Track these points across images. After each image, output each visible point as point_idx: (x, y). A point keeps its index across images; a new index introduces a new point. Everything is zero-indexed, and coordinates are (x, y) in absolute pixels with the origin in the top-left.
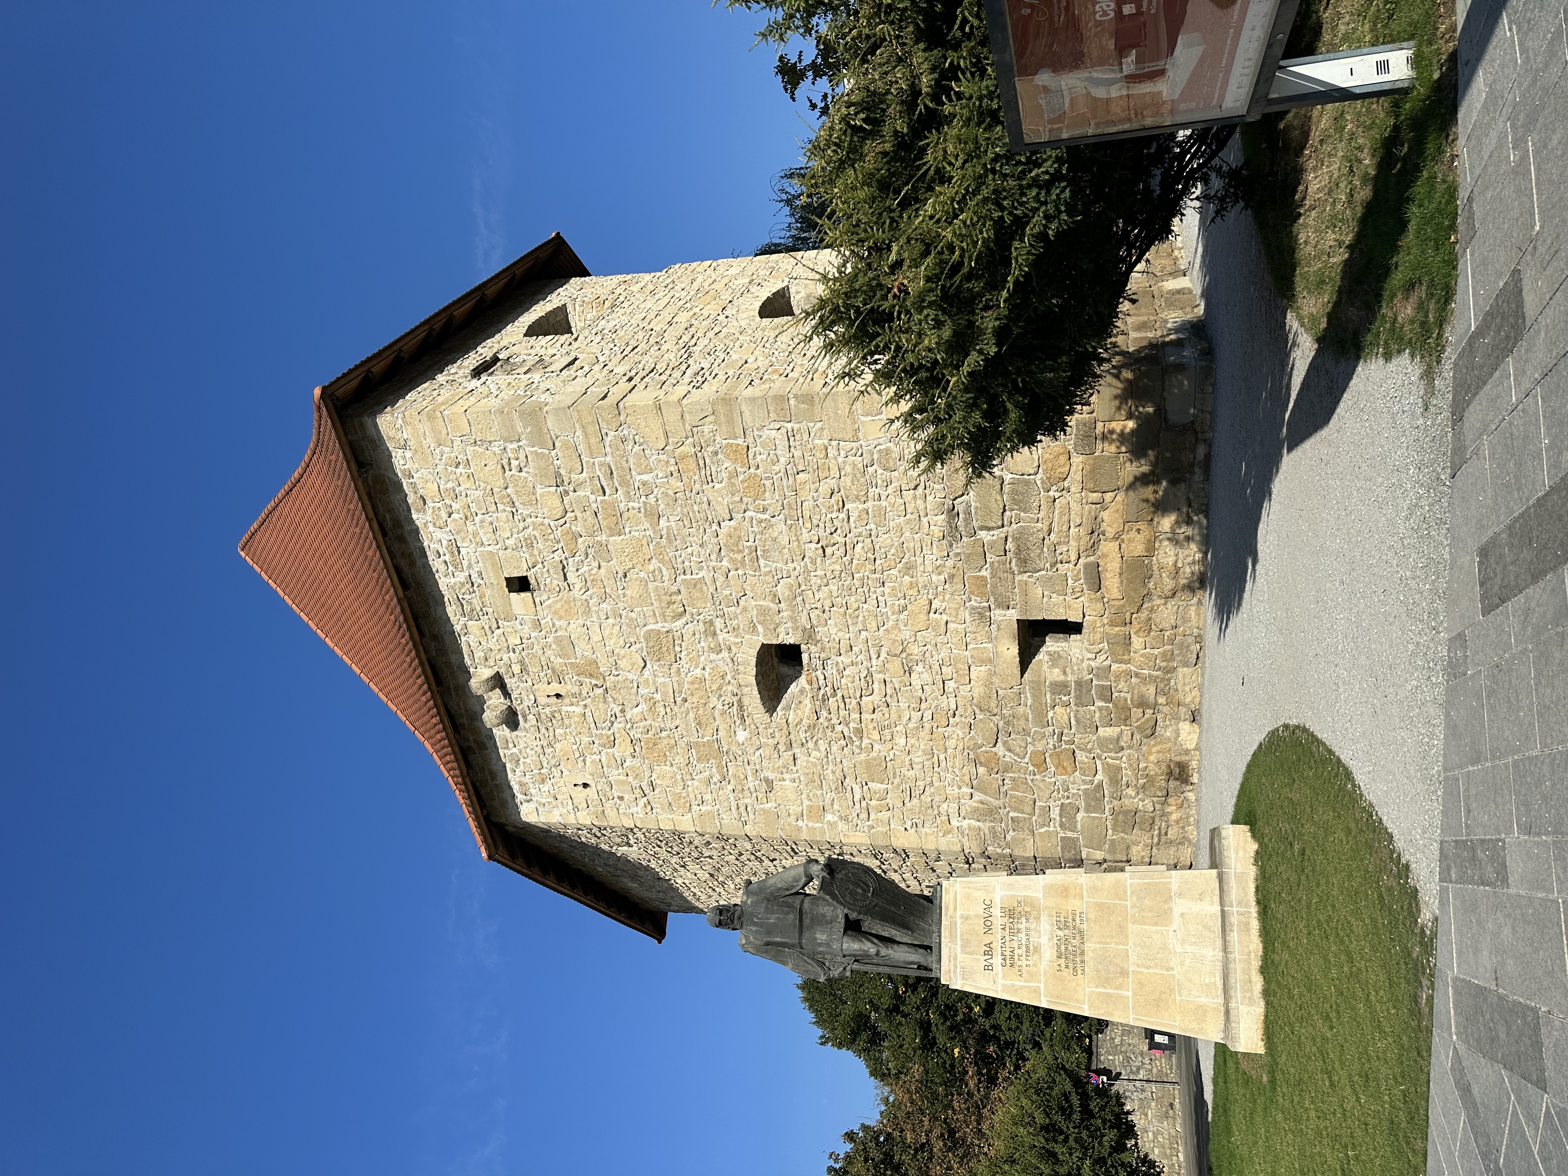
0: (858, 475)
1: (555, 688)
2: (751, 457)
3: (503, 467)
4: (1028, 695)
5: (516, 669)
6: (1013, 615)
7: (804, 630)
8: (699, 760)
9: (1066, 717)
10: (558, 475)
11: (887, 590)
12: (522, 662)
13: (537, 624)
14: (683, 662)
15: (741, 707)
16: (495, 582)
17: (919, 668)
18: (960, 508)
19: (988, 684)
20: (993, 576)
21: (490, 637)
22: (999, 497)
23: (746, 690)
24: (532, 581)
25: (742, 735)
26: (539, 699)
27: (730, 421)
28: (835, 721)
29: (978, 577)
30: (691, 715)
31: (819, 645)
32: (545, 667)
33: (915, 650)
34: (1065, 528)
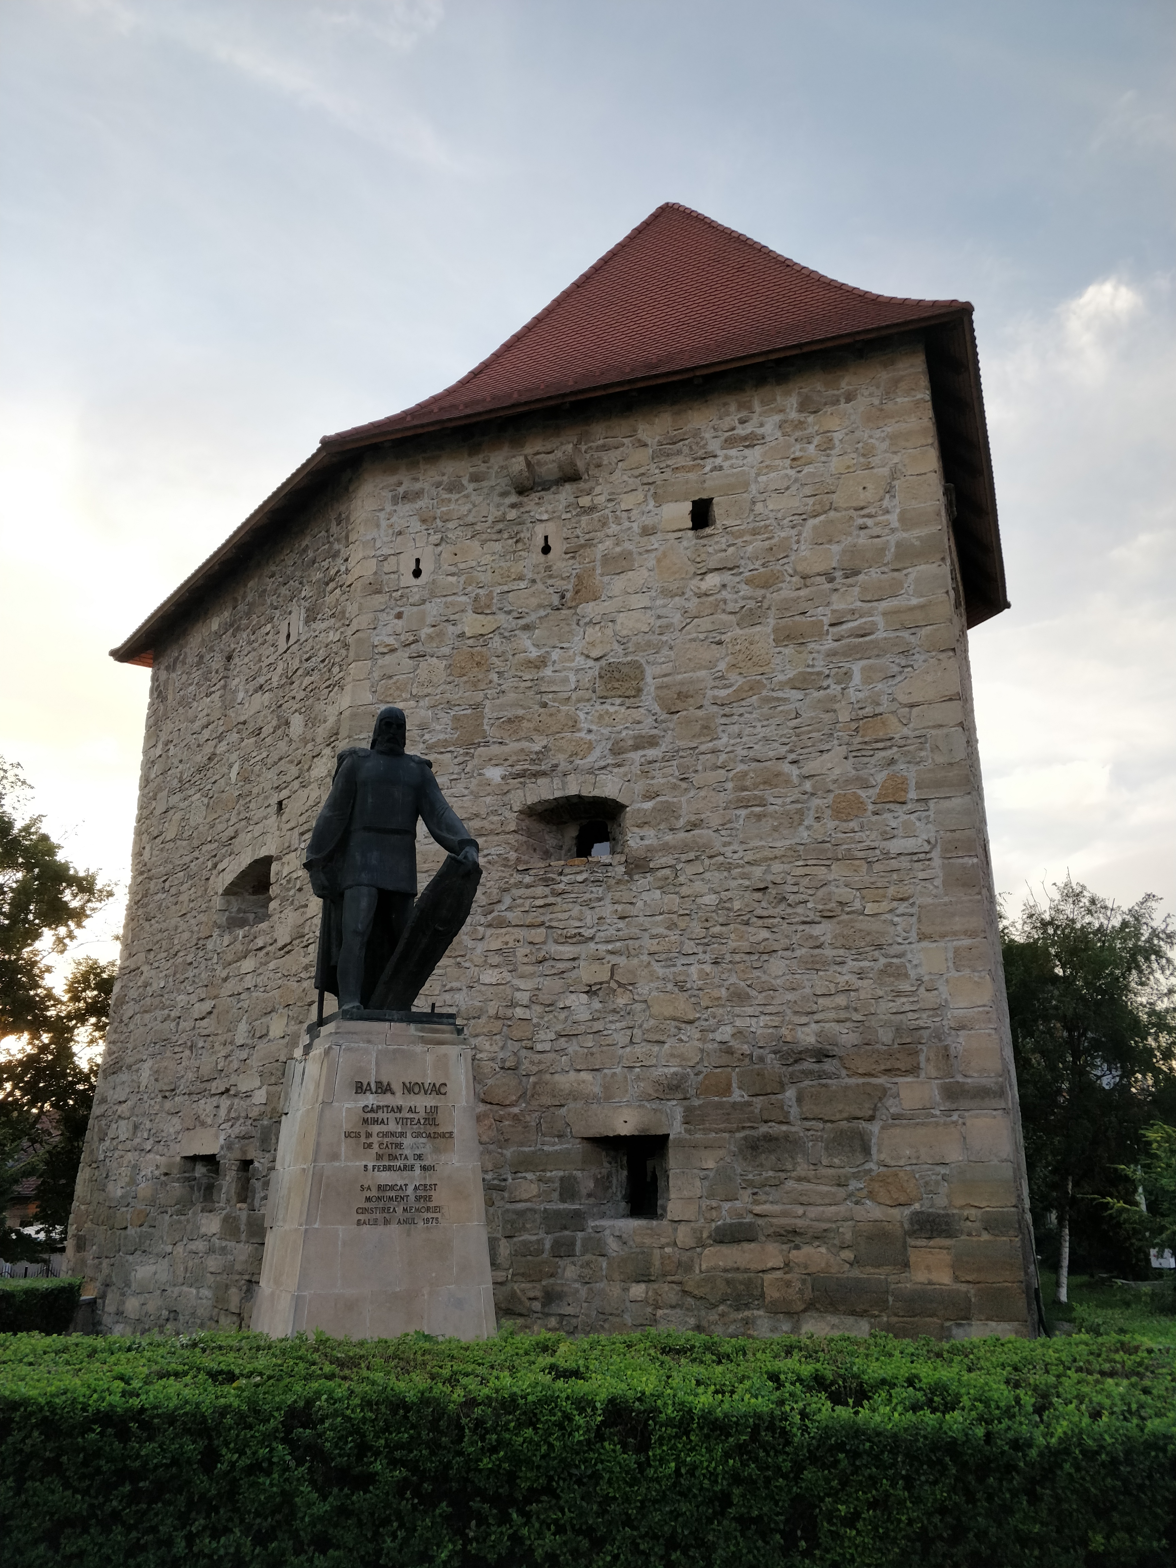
0: (868, 939)
1: (557, 546)
2: (888, 806)
3: (862, 508)
4: (557, 1148)
5: (585, 501)
6: (676, 1129)
7: (646, 860)
8: (456, 718)
9: (525, 1196)
10: (856, 573)
11: (708, 968)
12: (592, 509)
13: (647, 532)
14: (598, 707)
15: (536, 775)
16: (706, 485)
17: (597, 1005)
18: (829, 1066)
19: (574, 1095)
20: (734, 1104)
21: (629, 473)
22: (845, 1115)
23: (557, 782)
24: (708, 531)
25: (494, 774)
26: (543, 525)
27: (938, 784)
28: (516, 892)
29: (729, 1085)
30: (521, 712)
31: (626, 877)
32: (587, 537)
33: (621, 1001)
34: (804, 1199)
